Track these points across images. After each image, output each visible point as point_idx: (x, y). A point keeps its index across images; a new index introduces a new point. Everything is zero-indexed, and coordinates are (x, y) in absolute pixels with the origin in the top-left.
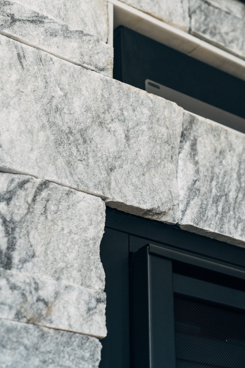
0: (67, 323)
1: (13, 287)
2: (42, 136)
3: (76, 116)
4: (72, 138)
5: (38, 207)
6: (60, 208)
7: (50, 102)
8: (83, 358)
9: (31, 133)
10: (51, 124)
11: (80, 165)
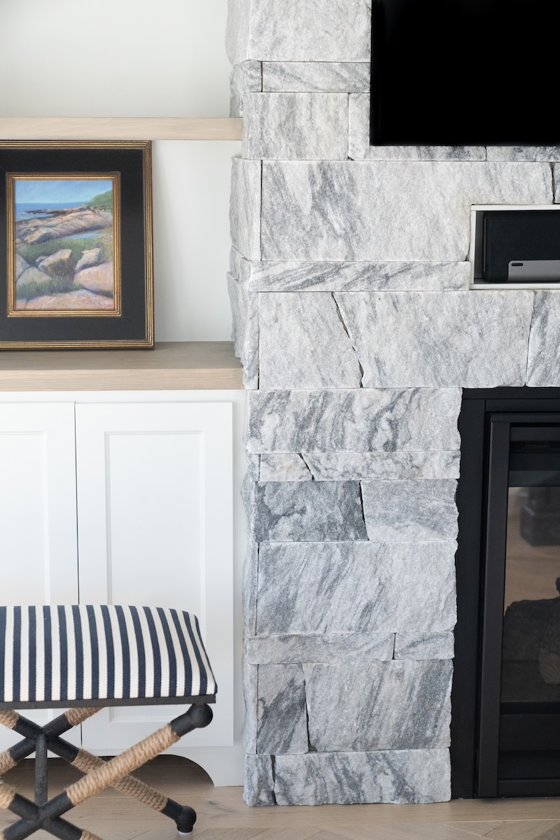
0: (432, 475)
1: (397, 463)
2: (414, 354)
3: (439, 332)
4: (437, 349)
5: (414, 405)
6: (429, 400)
7: (420, 327)
8: (444, 493)
9: (406, 356)
10: (421, 343)
11: (444, 367)
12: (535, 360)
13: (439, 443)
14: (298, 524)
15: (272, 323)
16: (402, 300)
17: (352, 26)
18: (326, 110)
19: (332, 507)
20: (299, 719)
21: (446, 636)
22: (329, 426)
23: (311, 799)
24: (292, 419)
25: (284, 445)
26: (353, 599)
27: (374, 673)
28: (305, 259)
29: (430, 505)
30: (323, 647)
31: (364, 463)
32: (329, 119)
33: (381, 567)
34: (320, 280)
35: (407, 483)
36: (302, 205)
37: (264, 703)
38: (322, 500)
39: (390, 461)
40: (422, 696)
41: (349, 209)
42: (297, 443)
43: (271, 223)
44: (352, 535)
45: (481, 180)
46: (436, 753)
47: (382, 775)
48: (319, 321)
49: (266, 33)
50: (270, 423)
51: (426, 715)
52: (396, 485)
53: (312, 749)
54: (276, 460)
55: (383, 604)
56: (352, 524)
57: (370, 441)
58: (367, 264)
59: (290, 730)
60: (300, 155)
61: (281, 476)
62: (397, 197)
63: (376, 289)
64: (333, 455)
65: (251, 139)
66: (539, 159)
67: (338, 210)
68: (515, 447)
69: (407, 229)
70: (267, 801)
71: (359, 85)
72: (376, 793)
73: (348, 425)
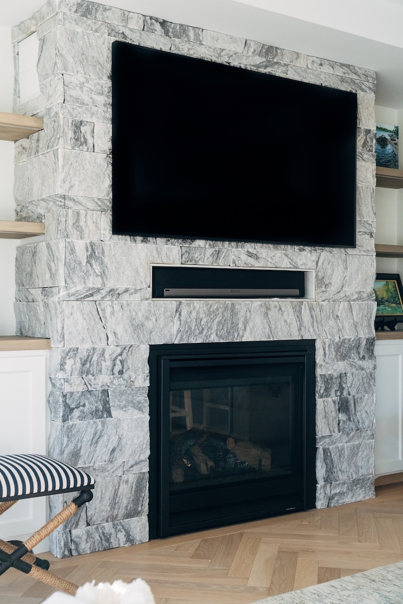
0: (138, 385)
1: (124, 380)
2: (129, 330)
3: (140, 319)
4: (139, 327)
5: (130, 353)
6: (136, 351)
7: (132, 317)
8: (143, 393)
9: (126, 330)
10: (133, 324)
11: (141, 336)
12: (178, 331)
13: (141, 370)
14: (82, 412)
15: (70, 315)
16: (125, 305)
17: (103, 182)
18: (92, 218)
19: (97, 402)
20: (83, 509)
21: (145, 461)
22: (95, 363)
23: (89, 550)
24: (79, 361)
25: (76, 374)
26: (107, 447)
27: (116, 482)
28: (84, 286)
29: (138, 399)
30: (94, 472)
31: (110, 381)
32: (94, 222)
33: (119, 430)
34: (92, 295)
35: (128, 389)
36: (82, 261)
37: (66, 503)
38: (92, 400)
39: (121, 379)
40: (136, 491)
41: (102, 264)
42: (82, 373)
43: (69, 268)
44: (105, 416)
45: (155, 253)
46: (142, 518)
47: (120, 533)
48: (90, 314)
49: (66, 182)
50: (69, 363)
51: (138, 500)
52: (124, 391)
53: (88, 524)
54: (72, 381)
55: (119, 448)
56: (106, 410)
57: (112, 370)
58: (111, 288)
59: (79, 516)
60: (82, 238)
61: (74, 389)
62: (121, 259)
63: (114, 300)
64: (97, 378)
65: (60, 230)
66: (176, 244)
67: (97, 264)
68: (172, 370)
69: (126, 273)
70: (68, 554)
71: (106, 208)
72: (117, 542)
73: (103, 363)
